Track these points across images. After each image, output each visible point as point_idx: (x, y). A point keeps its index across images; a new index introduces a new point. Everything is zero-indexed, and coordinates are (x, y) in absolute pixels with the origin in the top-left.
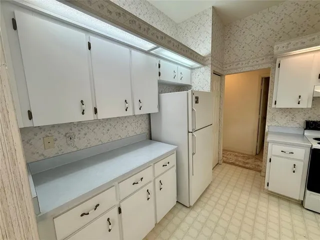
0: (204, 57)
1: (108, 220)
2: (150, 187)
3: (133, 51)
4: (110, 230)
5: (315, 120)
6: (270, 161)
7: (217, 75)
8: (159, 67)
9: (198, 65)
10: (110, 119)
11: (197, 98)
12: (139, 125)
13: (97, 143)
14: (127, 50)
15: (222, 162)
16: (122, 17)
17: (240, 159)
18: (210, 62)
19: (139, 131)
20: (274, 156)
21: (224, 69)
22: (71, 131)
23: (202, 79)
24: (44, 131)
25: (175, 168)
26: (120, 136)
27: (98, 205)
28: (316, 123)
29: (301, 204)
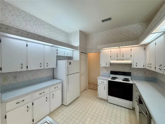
0: (77, 47)
1: (28, 106)
2: (48, 96)
3: (45, 46)
4: (28, 111)
6: (98, 86)
7: (84, 53)
8: (57, 51)
10: (35, 70)
13: (28, 80)
14: (43, 46)
15: (88, 88)
16: (39, 38)
18: (79, 49)
19: (48, 75)
20: (99, 84)
21: (87, 51)
22: (16, 75)
24: (4, 74)
25: (61, 89)
26: (39, 77)
27: (24, 100)
28: (113, 72)
29: (107, 101)
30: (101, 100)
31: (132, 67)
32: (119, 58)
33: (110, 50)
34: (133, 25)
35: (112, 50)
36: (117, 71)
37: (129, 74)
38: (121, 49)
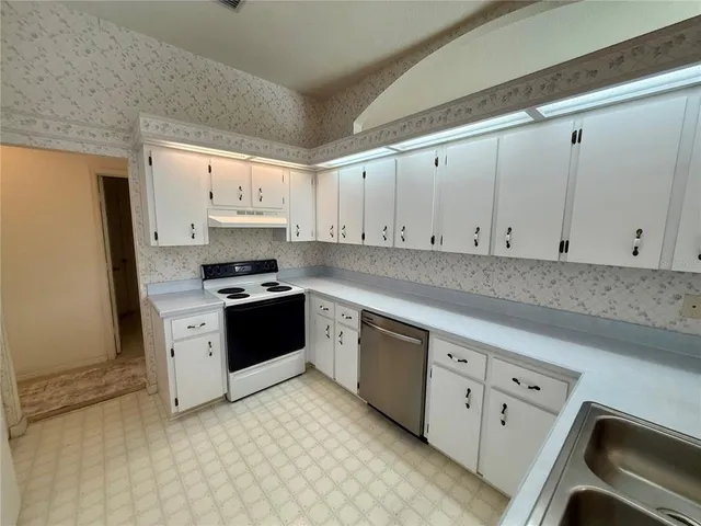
6: (173, 355)
15: (23, 426)
17: (81, 386)
20: (178, 341)
28: (215, 267)
29: (226, 399)
31: (288, 240)
38: (255, 167)
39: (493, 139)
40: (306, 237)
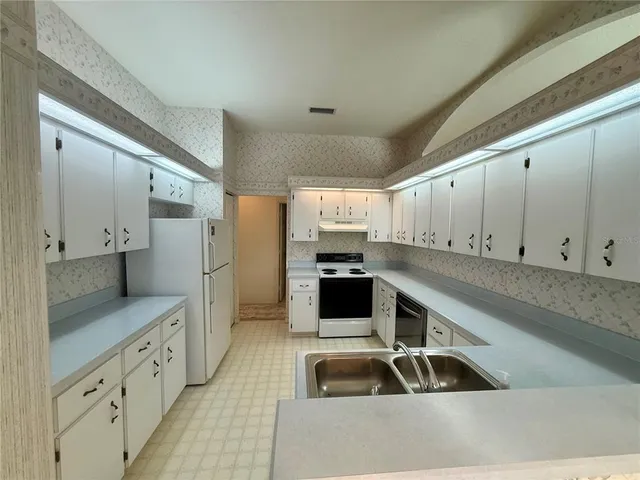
0: (213, 170)
1: (112, 403)
3: (119, 155)
4: (113, 421)
5: (328, 252)
6: (292, 299)
7: (230, 194)
8: (151, 178)
9: (203, 179)
11: (213, 228)
12: (102, 272)
15: (238, 319)
17: (261, 311)
18: (221, 178)
19: (102, 283)
20: (295, 292)
23: (210, 199)
26: (68, 295)
27: (103, 380)
28: (323, 255)
29: (317, 335)
30: (299, 340)
31: (369, 240)
32: (341, 217)
33: (319, 194)
34: (367, 139)
35: (324, 194)
36: (333, 252)
37: (359, 258)
39: (480, 166)
40: (382, 238)
